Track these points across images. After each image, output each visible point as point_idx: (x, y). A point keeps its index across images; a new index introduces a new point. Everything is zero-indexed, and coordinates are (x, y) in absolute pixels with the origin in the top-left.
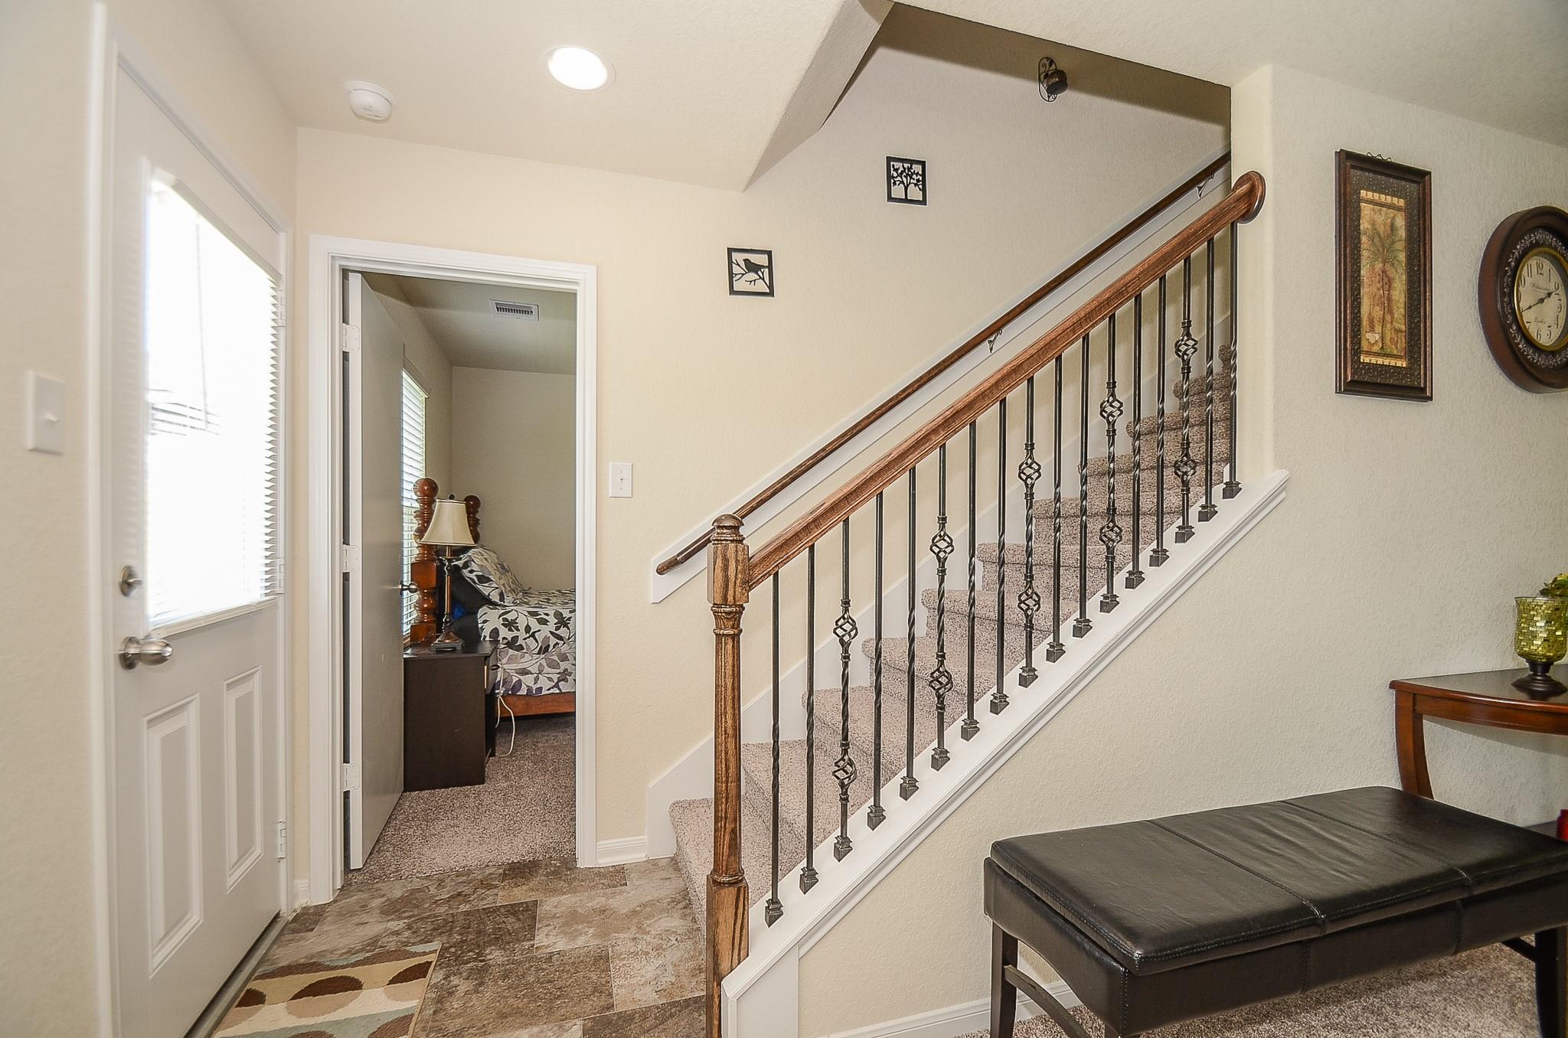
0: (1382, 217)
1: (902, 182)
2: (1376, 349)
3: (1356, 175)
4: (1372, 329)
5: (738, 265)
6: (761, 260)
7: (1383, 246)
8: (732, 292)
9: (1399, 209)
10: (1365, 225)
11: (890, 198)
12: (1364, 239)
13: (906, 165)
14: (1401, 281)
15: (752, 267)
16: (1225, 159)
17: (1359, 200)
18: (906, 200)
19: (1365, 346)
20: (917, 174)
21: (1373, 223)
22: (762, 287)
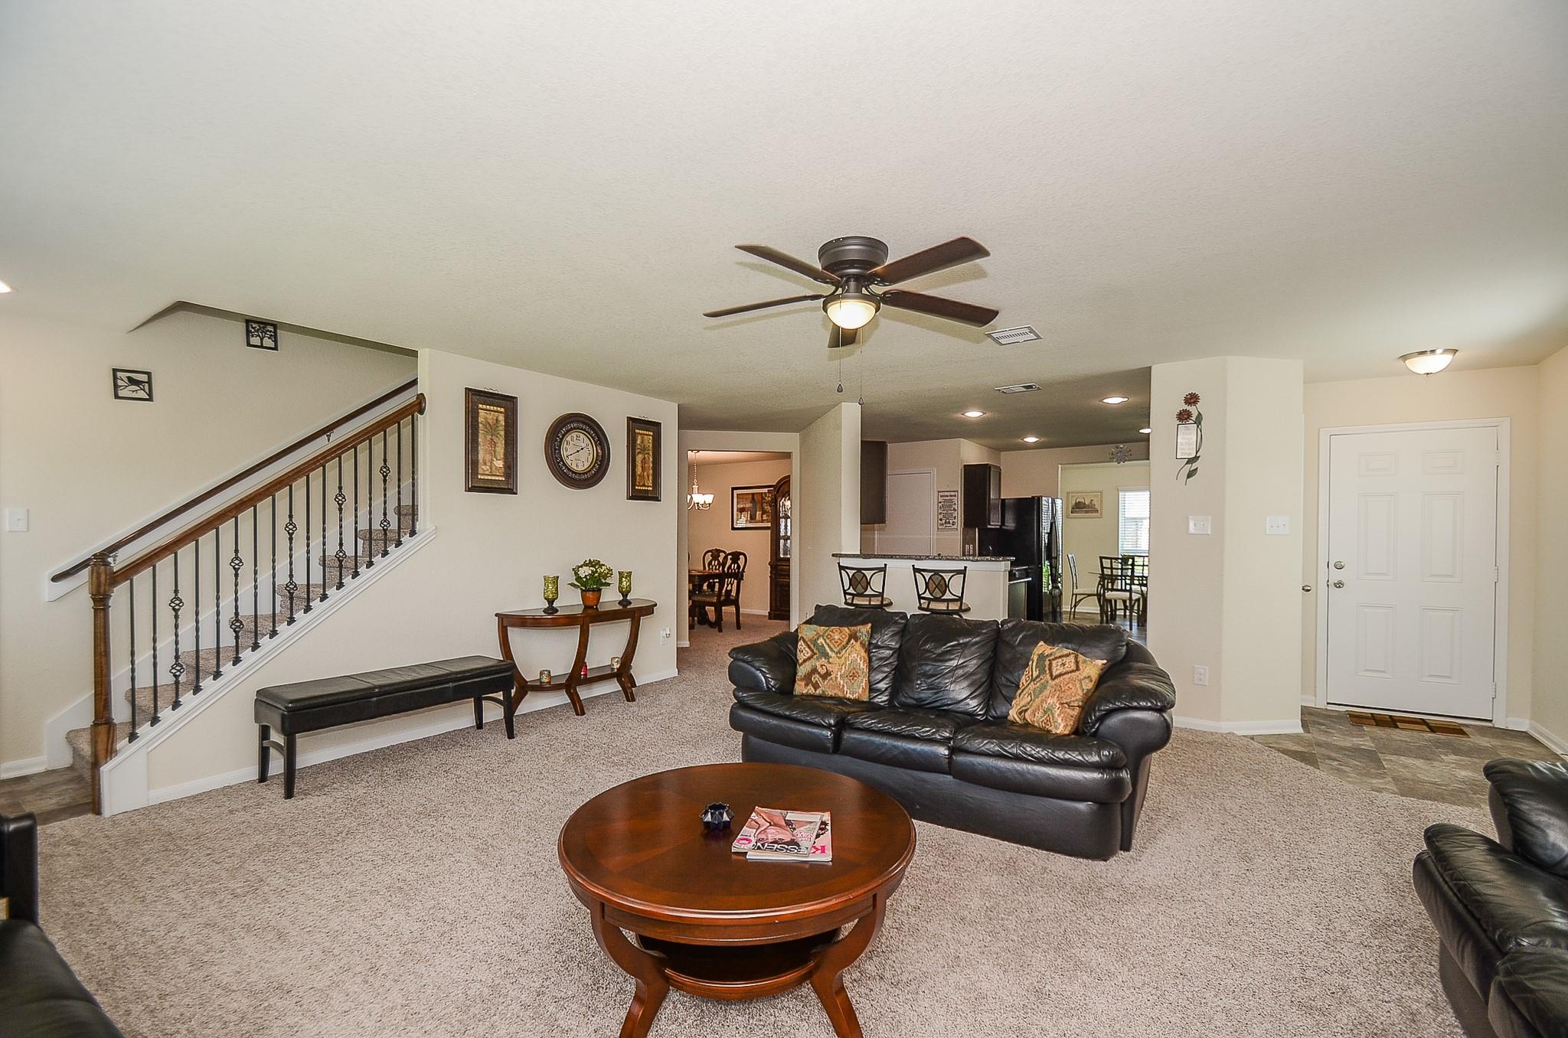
0: (491, 417)
1: (259, 336)
2: (487, 473)
3: (475, 398)
4: (485, 464)
5: (122, 380)
6: (144, 378)
7: (492, 429)
8: (117, 397)
9: (501, 412)
10: (480, 419)
11: (249, 345)
12: (480, 425)
13: (261, 326)
14: (502, 443)
15: (132, 381)
16: (414, 383)
17: (478, 408)
18: (262, 346)
19: (480, 471)
20: (270, 332)
21: (486, 419)
22: (142, 394)
